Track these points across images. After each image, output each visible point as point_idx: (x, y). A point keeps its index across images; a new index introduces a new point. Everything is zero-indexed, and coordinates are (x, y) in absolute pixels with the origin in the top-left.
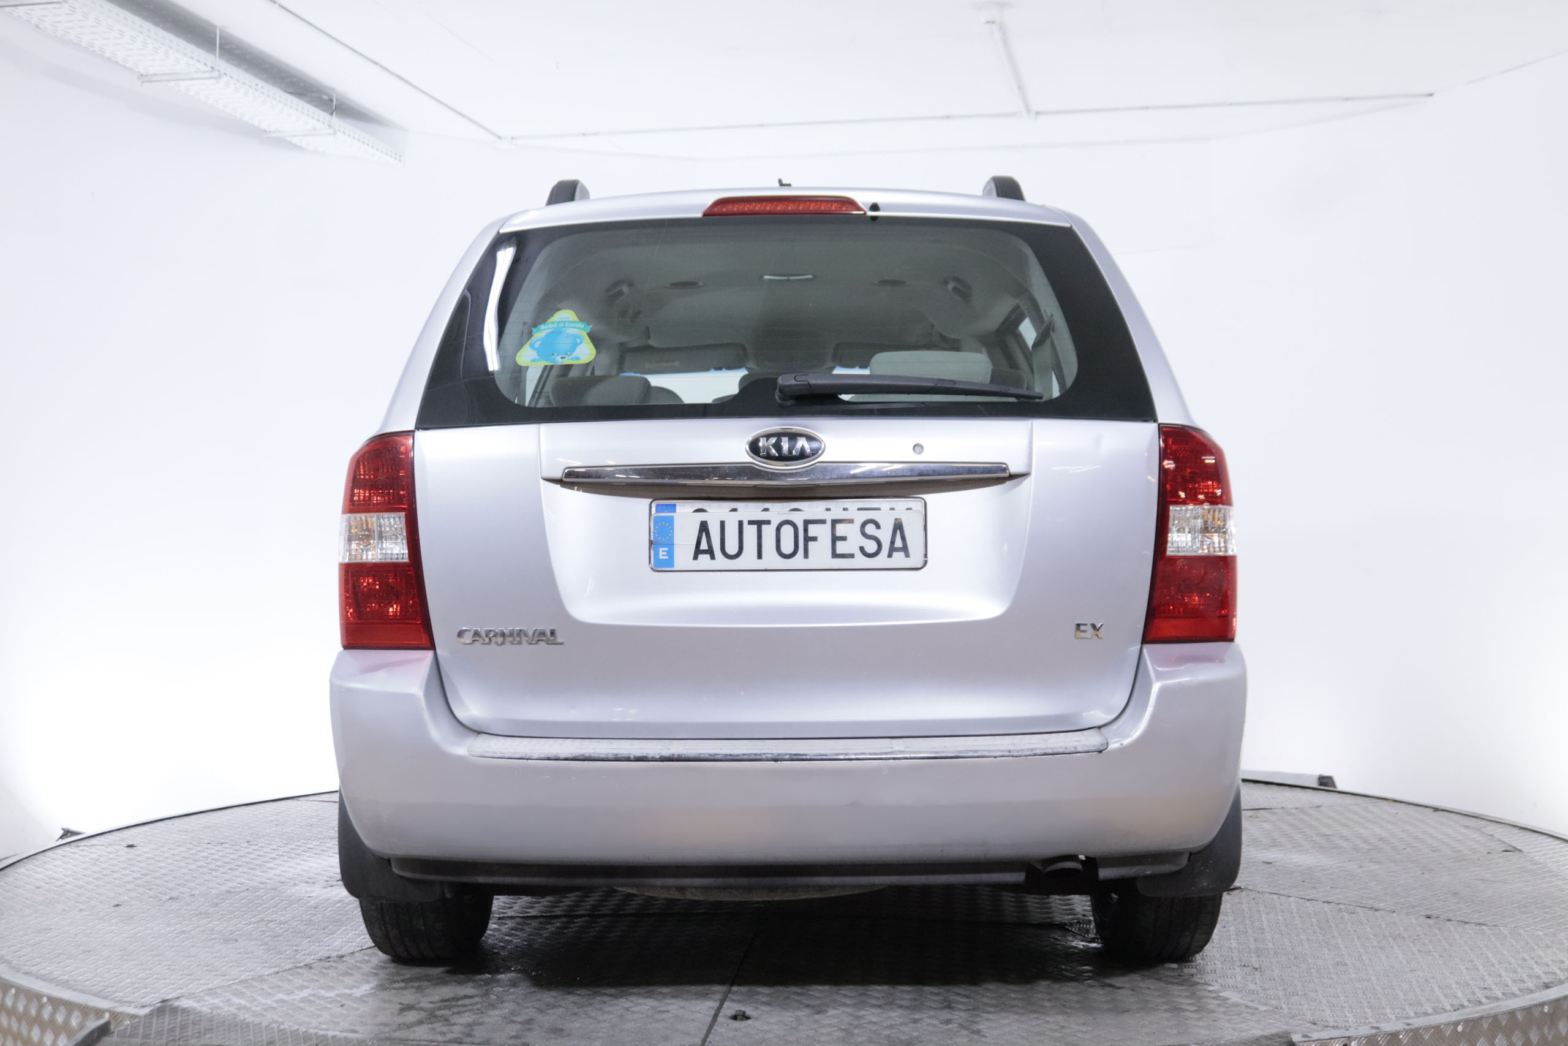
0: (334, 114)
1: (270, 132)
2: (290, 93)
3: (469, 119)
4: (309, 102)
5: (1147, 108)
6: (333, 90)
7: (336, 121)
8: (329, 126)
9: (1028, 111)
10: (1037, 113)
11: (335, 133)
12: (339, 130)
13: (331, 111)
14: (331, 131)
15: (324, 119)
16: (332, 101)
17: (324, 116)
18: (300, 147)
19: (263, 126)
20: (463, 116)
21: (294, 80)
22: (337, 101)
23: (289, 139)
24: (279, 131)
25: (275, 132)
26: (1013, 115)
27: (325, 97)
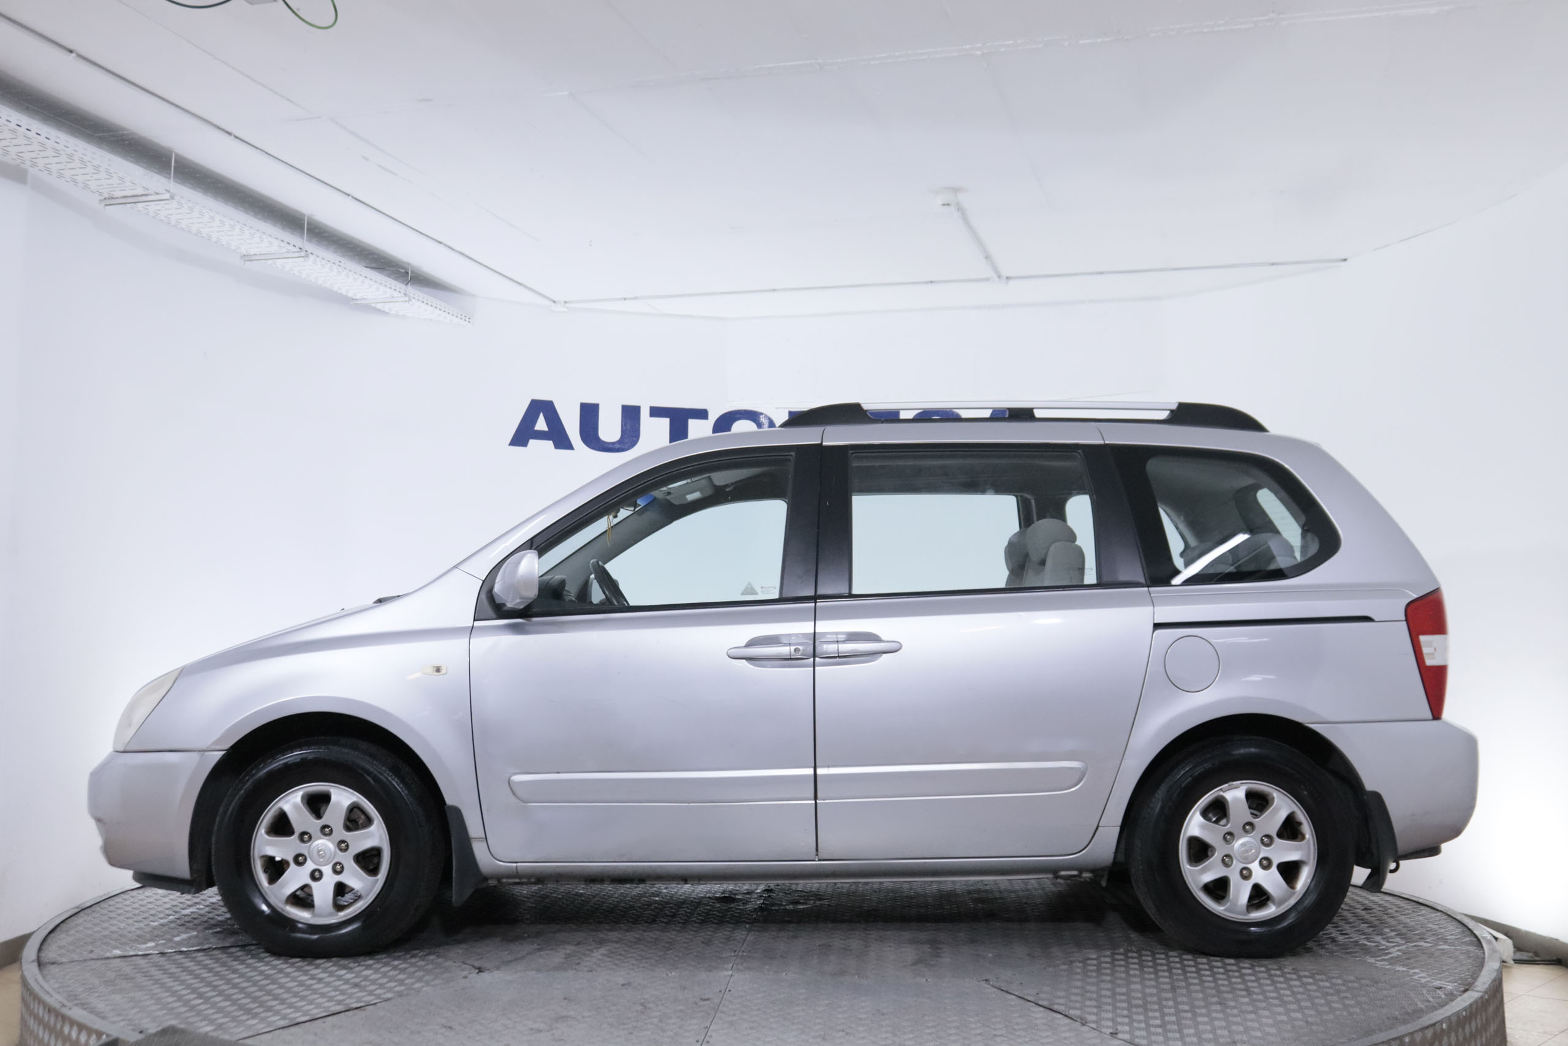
0: (409, 284)
1: (356, 299)
2: (372, 268)
3: (525, 287)
4: (389, 276)
5: (1101, 273)
6: (409, 264)
7: (411, 290)
8: (405, 294)
9: (999, 277)
10: (1007, 278)
11: (410, 300)
12: (414, 298)
13: (406, 283)
14: (407, 299)
15: (400, 288)
16: (408, 273)
17: (400, 286)
18: (384, 312)
19: (350, 295)
20: (520, 284)
21: (376, 256)
22: (412, 272)
23: (373, 305)
24: (364, 299)
25: (360, 299)
26: (987, 279)
27: (403, 271)
